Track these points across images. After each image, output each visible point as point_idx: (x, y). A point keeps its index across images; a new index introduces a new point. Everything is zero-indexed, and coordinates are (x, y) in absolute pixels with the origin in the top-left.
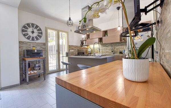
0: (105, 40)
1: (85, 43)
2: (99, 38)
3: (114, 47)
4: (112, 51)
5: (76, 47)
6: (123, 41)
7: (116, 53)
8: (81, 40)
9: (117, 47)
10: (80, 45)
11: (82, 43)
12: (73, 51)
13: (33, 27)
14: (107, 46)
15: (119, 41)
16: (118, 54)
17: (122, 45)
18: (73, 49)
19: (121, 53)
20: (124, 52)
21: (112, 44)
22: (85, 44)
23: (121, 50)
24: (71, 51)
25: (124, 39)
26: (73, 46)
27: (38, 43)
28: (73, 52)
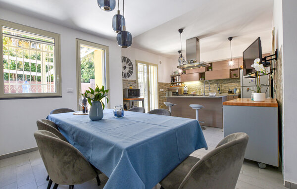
0: (209, 75)
1: (177, 79)
2: (199, 73)
3: (220, 85)
4: (219, 90)
5: (166, 84)
6: (234, 77)
7: (223, 93)
8: (172, 75)
9: (225, 85)
10: (170, 82)
11: (173, 80)
12: (163, 90)
13: (127, 62)
14: (211, 84)
15: (228, 77)
16: (227, 94)
17: (232, 82)
18: (162, 88)
19: (230, 92)
20: (235, 91)
21: (217, 81)
22: (177, 81)
23: (231, 89)
24: (161, 90)
25: (235, 75)
26: (162, 83)
27: (130, 81)
28: (163, 92)
